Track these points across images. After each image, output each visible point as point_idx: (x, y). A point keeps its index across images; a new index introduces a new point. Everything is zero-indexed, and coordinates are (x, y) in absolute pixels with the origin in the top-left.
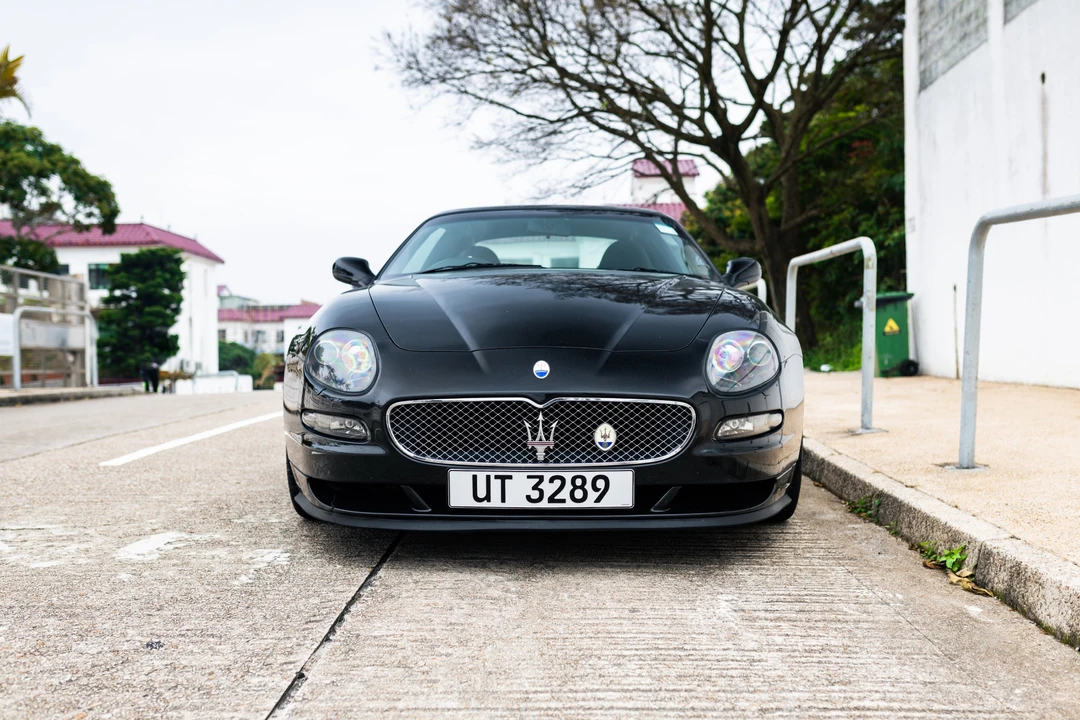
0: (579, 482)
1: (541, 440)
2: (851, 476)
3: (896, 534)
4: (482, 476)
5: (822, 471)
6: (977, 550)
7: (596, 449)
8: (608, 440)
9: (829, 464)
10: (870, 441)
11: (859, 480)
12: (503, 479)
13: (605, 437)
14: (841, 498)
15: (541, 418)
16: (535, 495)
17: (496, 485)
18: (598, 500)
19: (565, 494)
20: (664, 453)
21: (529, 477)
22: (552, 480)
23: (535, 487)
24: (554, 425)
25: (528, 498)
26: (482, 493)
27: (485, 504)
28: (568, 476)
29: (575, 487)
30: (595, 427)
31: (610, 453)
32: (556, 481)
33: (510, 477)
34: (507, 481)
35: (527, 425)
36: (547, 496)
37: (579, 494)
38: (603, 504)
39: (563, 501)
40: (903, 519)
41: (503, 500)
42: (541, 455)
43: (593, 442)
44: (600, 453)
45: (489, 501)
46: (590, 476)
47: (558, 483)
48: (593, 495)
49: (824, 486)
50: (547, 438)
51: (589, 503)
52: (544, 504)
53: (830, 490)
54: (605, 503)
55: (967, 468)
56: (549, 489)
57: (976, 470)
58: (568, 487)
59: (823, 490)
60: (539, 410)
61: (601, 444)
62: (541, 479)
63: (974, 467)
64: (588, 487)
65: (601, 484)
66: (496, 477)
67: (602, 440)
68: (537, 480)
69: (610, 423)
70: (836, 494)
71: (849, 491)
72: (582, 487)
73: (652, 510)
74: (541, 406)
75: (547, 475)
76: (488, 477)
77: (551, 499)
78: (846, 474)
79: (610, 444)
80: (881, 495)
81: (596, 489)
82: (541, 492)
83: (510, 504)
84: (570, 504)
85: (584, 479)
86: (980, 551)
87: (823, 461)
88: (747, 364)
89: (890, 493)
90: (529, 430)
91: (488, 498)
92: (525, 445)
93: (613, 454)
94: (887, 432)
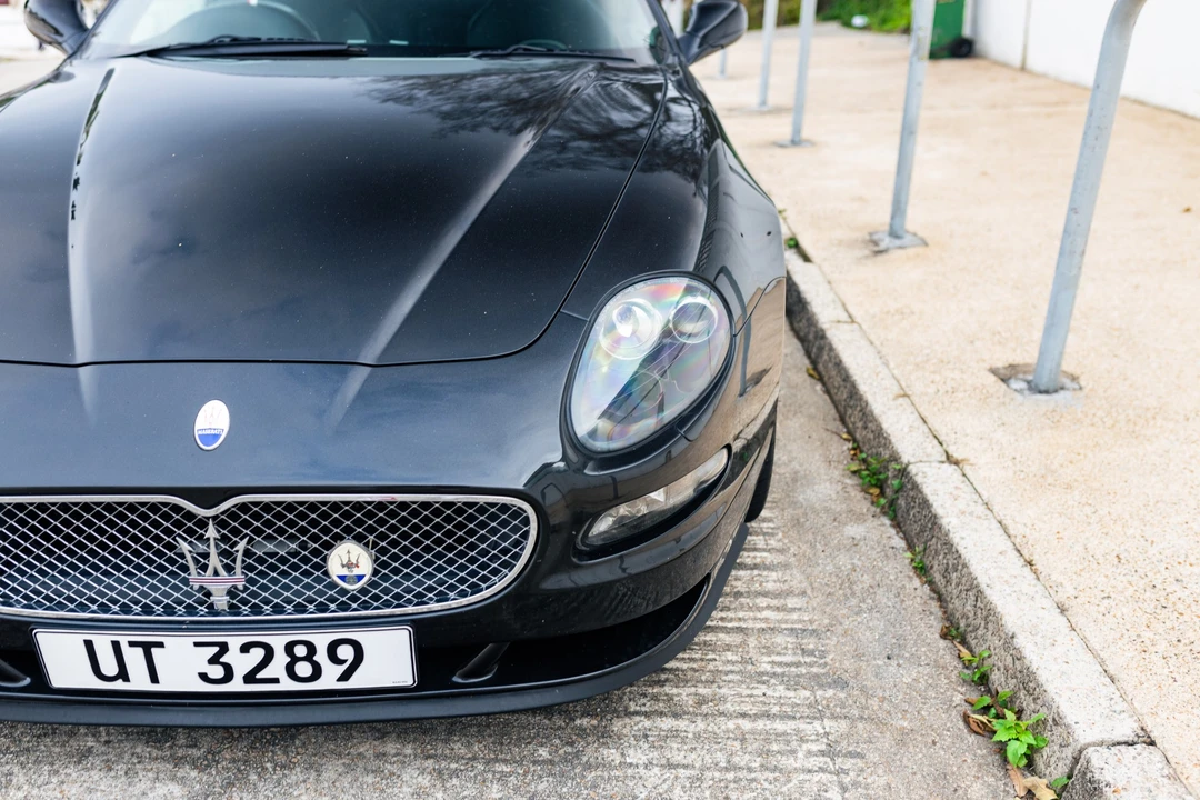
0: (301, 651)
1: (216, 573)
2: (861, 398)
3: (922, 570)
4: (103, 643)
5: (821, 349)
6: (1069, 753)
7: (332, 585)
8: (356, 572)
9: (831, 349)
11: (872, 414)
12: (147, 648)
13: (349, 565)
14: (843, 420)
15: (211, 532)
16: (216, 672)
17: (135, 658)
18: (345, 677)
19: (277, 668)
20: (476, 589)
21: (196, 644)
22: (245, 648)
23: (214, 660)
24: (242, 546)
25: (204, 677)
26: (109, 669)
27: (119, 685)
28: (278, 641)
29: (295, 660)
30: (329, 546)
31: (363, 591)
32: (253, 650)
33: (161, 645)
34: (154, 651)
35: (184, 547)
36: (239, 673)
37: (304, 669)
38: (355, 682)
39: (276, 681)
40: (937, 553)
41: (155, 680)
42: (221, 601)
43: (326, 573)
44: (343, 592)
45: (126, 679)
46: (321, 640)
47: (257, 654)
48: (332, 671)
49: (821, 379)
50: (229, 569)
51: (330, 679)
52: (237, 685)
53: (827, 392)
54: (358, 681)
55: (1046, 392)
56: (242, 663)
57: (1061, 395)
58: (281, 659)
59: (819, 387)
60: (208, 518)
61: (342, 578)
62: (224, 648)
63: (1056, 391)
64: (321, 657)
65: (346, 652)
66: (132, 644)
67: (345, 572)
68: (216, 649)
69: (359, 539)
70: (836, 407)
71: (854, 417)
72: (309, 657)
73: (456, 679)
74: (201, 512)
75: (235, 641)
76: (116, 646)
77: (250, 678)
78: (854, 385)
79: (360, 578)
80: (903, 472)
81: (335, 659)
82: (228, 668)
83: (169, 685)
84: (287, 685)
85: (311, 648)
86: (1076, 760)
87: (823, 330)
88: (665, 351)
89: (919, 479)
90: (188, 556)
91: (123, 674)
92: (186, 582)
93: (369, 595)
94: (926, 244)
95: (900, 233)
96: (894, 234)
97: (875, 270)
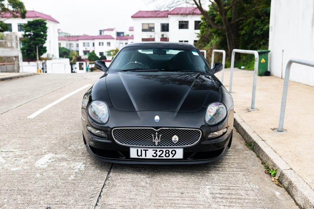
0: (167, 152)
1: (157, 140)
2: (247, 133)
3: (258, 157)
4: (139, 150)
5: (238, 127)
6: (280, 172)
7: (172, 142)
8: (176, 140)
9: (241, 126)
10: (254, 115)
11: (249, 135)
12: (146, 151)
13: (175, 139)
14: (243, 138)
15: (157, 133)
16: (155, 155)
17: (144, 152)
18: (173, 157)
19: (163, 155)
20: (192, 143)
21: (153, 150)
22: (160, 151)
23: (155, 153)
24: (160, 136)
25: (153, 156)
26: (139, 154)
27: (140, 157)
28: (164, 150)
29: (166, 153)
30: (172, 136)
31: (176, 143)
32: (161, 151)
33: (148, 150)
34: (147, 151)
35: (153, 135)
36: (158, 155)
37: (167, 155)
38: (174, 157)
39: (163, 157)
40: (260, 153)
41: (146, 156)
42: (157, 144)
43: (172, 140)
44: (174, 143)
45: (142, 156)
46: (170, 150)
47: (161, 152)
48: (171, 155)
49: (239, 132)
50: (158, 139)
51: (170, 157)
52: (157, 157)
53: (240, 134)
54: (175, 157)
55: (281, 132)
56: (159, 153)
57: (283, 132)
58: (164, 153)
59: (238, 133)
60: (156, 131)
61: (174, 141)
62: (157, 151)
63: (282, 131)
64: (170, 153)
65: (174, 152)
66: (144, 150)
67: (174, 140)
68: (156, 151)
69: (177, 135)
70: (242, 136)
71: (245, 137)
72: (168, 153)
73: (188, 159)
74: (156, 130)
75: (158, 150)
76: (141, 150)
77: (159, 156)
78: (245, 131)
79: (177, 141)
80: (255, 142)
81: (172, 153)
82: (157, 154)
83: (147, 157)
84: (165, 158)
85: (169, 151)
87: (239, 123)
89: (257, 143)
90: (153, 137)
91: (141, 155)
92: (152, 141)
93: (177, 144)
94: (259, 110)
95: (253, 108)
96: (252, 108)
97: (248, 114)
